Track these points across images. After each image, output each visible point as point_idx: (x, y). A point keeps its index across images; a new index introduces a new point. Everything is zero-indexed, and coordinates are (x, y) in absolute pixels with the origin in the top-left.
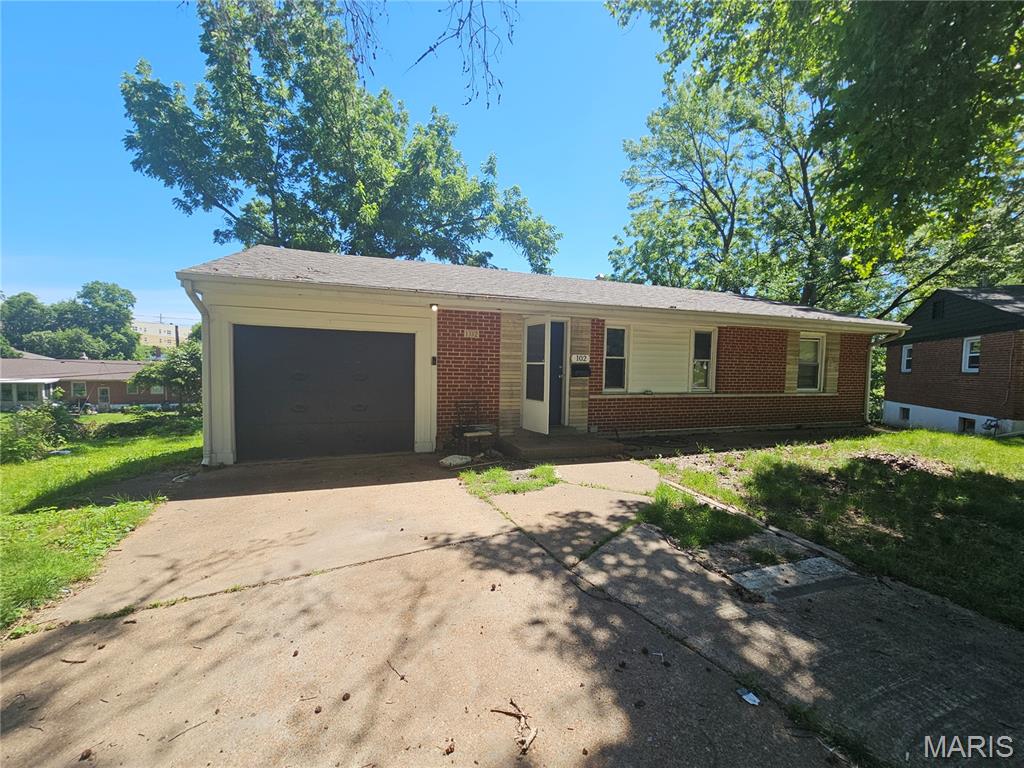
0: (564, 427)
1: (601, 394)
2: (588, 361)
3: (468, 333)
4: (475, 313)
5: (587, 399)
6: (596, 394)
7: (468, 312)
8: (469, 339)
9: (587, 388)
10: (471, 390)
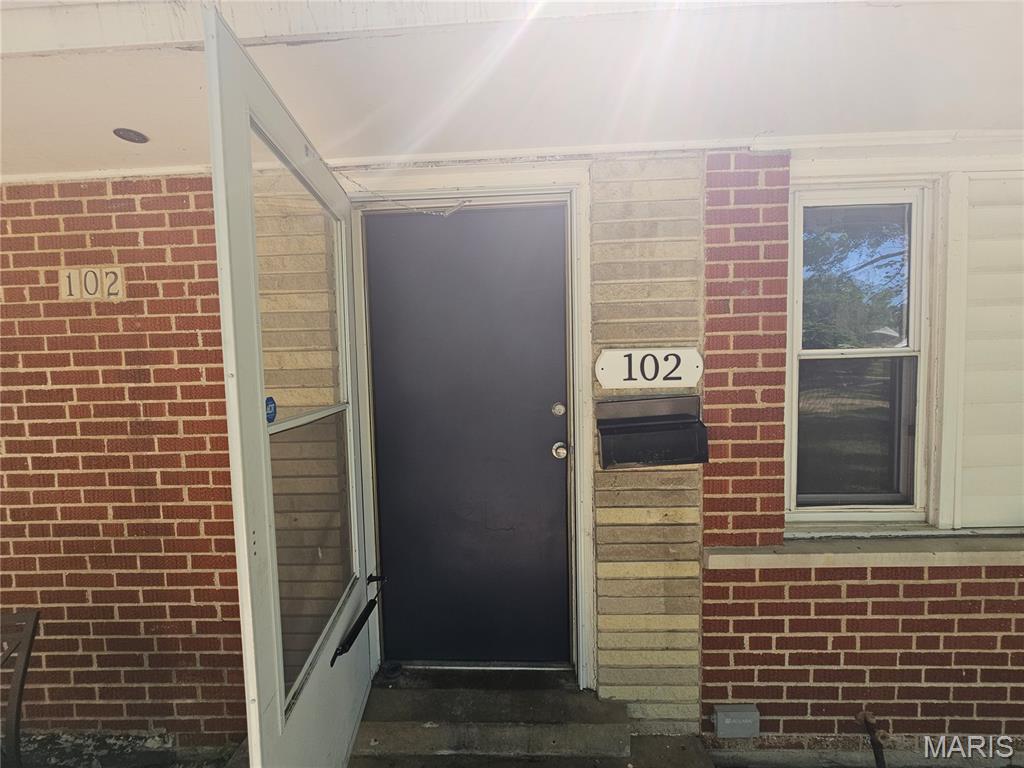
0: (577, 691)
1: (775, 543)
2: (691, 373)
3: (77, 284)
4: (98, 187)
5: (693, 569)
6: (743, 543)
7: (67, 188)
8: (84, 307)
9: (693, 515)
10: (116, 530)
